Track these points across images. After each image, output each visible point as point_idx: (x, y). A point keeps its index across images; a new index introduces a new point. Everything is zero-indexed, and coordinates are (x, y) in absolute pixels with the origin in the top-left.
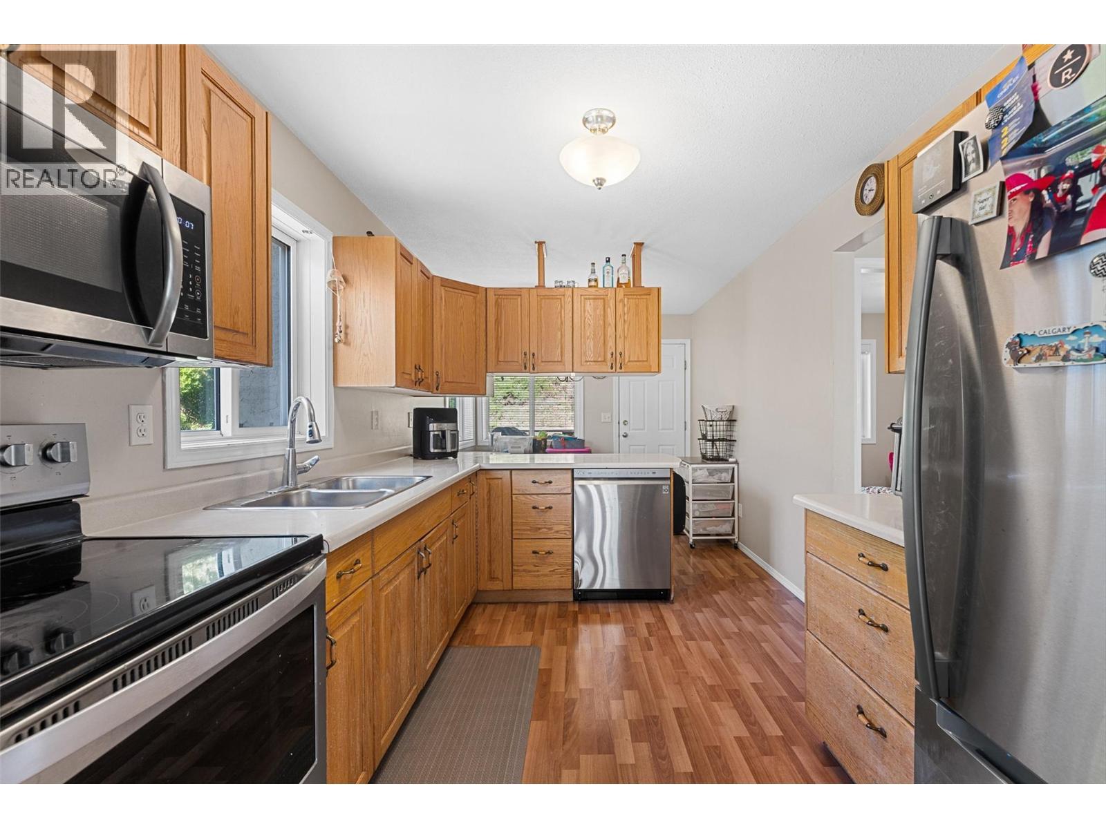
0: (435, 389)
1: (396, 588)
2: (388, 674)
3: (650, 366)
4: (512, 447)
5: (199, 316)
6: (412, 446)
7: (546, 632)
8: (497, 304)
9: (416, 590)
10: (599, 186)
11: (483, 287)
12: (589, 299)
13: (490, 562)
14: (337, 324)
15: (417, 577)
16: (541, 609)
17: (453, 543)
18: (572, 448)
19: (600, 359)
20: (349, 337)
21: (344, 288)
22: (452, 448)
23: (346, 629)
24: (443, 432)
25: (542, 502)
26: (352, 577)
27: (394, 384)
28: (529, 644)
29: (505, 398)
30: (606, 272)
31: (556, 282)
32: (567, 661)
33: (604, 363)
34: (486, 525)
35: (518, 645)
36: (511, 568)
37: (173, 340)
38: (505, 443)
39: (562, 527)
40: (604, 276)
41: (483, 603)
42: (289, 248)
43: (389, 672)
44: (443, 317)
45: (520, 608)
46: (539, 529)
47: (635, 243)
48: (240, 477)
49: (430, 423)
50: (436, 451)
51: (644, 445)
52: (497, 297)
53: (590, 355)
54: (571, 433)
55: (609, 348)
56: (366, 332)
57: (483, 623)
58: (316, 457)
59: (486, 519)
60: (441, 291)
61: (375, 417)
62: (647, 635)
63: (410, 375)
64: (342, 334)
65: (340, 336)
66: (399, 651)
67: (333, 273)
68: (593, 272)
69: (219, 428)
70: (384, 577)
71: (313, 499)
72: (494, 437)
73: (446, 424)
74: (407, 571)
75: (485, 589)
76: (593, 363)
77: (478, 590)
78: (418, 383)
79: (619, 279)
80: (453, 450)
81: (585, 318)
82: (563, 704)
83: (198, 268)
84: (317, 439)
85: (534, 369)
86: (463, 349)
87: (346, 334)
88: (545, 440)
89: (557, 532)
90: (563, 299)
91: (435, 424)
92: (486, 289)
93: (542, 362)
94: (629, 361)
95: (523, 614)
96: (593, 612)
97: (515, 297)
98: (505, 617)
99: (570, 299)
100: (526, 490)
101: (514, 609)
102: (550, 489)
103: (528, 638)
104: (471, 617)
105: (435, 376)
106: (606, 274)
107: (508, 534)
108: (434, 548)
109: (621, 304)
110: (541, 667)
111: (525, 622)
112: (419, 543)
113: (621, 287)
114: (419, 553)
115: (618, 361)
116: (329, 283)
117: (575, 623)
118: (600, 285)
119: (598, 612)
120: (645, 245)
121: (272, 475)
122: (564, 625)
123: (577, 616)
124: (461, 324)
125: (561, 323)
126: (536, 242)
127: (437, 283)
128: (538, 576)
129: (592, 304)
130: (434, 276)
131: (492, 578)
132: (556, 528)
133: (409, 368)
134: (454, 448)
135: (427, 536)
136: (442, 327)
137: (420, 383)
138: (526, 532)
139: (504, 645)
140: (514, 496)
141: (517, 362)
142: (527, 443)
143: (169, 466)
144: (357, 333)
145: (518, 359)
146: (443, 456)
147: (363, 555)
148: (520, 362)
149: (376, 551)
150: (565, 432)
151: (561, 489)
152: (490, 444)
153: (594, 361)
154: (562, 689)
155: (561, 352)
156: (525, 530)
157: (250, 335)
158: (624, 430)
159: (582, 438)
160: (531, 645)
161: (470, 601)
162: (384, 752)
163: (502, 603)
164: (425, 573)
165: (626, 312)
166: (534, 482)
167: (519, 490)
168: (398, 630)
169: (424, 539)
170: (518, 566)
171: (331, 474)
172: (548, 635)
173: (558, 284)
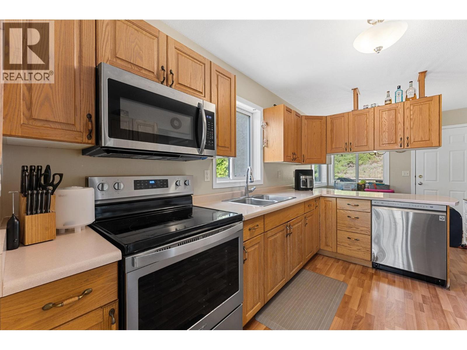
0: (302, 162)
1: (275, 239)
2: (271, 270)
3: (432, 143)
4: (345, 187)
5: (212, 144)
6: (294, 185)
7: (352, 278)
8: (332, 123)
9: (285, 241)
10: (378, 52)
11: (324, 116)
12: (385, 111)
13: (326, 238)
14: (264, 140)
15: (285, 237)
16: (352, 266)
17: (305, 226)
18: (381, 189)
19: (392, 142)
20: (268, 144)
21: (267, 127)
22: (310, 186)
23: (253, 249)
24: (306, 179)
25: (353, 215)
26: (255, 230)
27: (283, 161)
28: (342, 281)
29: (348, 164)
30: (397, 94)
31: (364, 106)
32: (361, 297)
33: (395, 144)
34: (324, 221)
35: (336, 279)
36: (336, 243)
37: (206, 152)
38: (342, 185)
39: (365, 229)
40: (396, 97)
41: (322, 255)
42: (250, 116)
43: (272, 270)
44: (306, 132)
45: (340, 262)
46: (352, 227)
47: (419, 73)
48: (232, 192)
49: (301, 176)
50: (304, 187)
51: (437, 190)
52: (332, 119)
53: (386, 141)
54: (381, 181)
55: (399, 135)
56: (273, 142)
57: (321, 264)
58: (255, 187)
59: (324, 219)
60: (305, 121)
61: (279, 173)
62: (421, 302)
63: (290, 157)
64: (266, 144)
65: (265, 144)
66: (276, 262)
67: (263, 122)
68: (388, 96)
69: (229, 177)
70: (269, 234)
71: (253, 201)
72: (336, 182)
73: (308, 176)
74: (281, 233)
75: (323, 249)
76: (388, 145)
77: (320, 249)
78: (294, 160)
79: (407, 96)
80: (310, 187)
81: (382, 122)
82: (354, 316)
83: (212, 130)
84: (252, 181)
85: (351, 150)
86: (315, 144)
87: (267, 143)
88: (364, 185)
89: (362, 230)
90: (368, 114)
91: (303, 176)
92: (326, 117)
93: (356, 146)
94: (414, 142)
95: (342, 266)
96: (384, 277)
97: (340, 118)
98: (332, 264)
99: (373, 113)
100: (344, 208)
101: (338, 262)
102: (357, 209)
103: (342, 277)
104: (316, 259)
105: (302, 156)
106: (397, 95)
107: (334, 227)
108: (295, 226)
109: (408, 110)
110: (346, 293)
111: (342, 269)
112: (287, 223)
113: (409, 100)
114: (286, 227)
115: (405, 142)
116: (262, 126)
117: (371, 278)
118: (393, 102)
119: (387, 277)
120: (427, 72)
121: (242, 192)
122: (364, 278)
123: (373, 276)
124: (314, 133)
125: (367, 126)
126: (352, 89)
127: (303, 118)
128: (350, 250)
129: (387, 113)
130: (302, 116)
131: (327, 245)
132: (361, 228)
133: (290, 154)
134: (311, 186)
135: (291, 221)
136: (305, 136)
137: (295, 160)
138: (344, 228)
139: (329, 277)
140: (338, 210)
141: (342, 148)
142: (354, 185)
143: (214, 188)
144: (270, 143)
145: (342, 146)
146: (306, 189)
147: (260, 224)
148: (343, 147)
149: (265, 223)
150: (377, 181)
151: (364, 210)
152: (334, 185)
153: (388, 144)
154: (356, 308)
155: (367, 141)
156: (343, 226)
157: (230, 148)
158: (419, 180)
159: (388, 184)
160: (343, 281)
161: (315, 253)
162: (269, 299)
163: (331, 257)
164: (290, 236)
165: (412, 113)
166: (348, 204)
167: (340, 207)
168: (276, 255)
169: (290, 222)
170: (339, 242)
171: (260, 194)
172: (353, 280)
173: (365, 107)
